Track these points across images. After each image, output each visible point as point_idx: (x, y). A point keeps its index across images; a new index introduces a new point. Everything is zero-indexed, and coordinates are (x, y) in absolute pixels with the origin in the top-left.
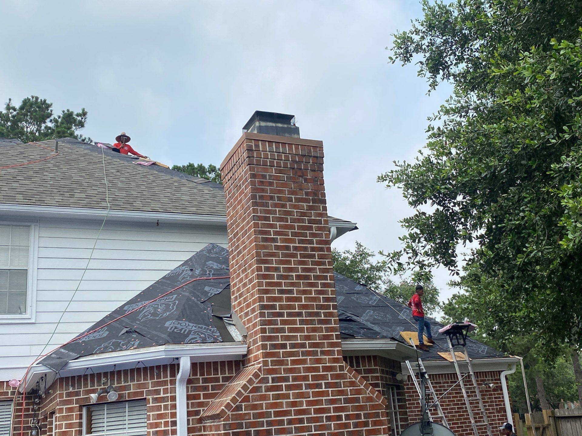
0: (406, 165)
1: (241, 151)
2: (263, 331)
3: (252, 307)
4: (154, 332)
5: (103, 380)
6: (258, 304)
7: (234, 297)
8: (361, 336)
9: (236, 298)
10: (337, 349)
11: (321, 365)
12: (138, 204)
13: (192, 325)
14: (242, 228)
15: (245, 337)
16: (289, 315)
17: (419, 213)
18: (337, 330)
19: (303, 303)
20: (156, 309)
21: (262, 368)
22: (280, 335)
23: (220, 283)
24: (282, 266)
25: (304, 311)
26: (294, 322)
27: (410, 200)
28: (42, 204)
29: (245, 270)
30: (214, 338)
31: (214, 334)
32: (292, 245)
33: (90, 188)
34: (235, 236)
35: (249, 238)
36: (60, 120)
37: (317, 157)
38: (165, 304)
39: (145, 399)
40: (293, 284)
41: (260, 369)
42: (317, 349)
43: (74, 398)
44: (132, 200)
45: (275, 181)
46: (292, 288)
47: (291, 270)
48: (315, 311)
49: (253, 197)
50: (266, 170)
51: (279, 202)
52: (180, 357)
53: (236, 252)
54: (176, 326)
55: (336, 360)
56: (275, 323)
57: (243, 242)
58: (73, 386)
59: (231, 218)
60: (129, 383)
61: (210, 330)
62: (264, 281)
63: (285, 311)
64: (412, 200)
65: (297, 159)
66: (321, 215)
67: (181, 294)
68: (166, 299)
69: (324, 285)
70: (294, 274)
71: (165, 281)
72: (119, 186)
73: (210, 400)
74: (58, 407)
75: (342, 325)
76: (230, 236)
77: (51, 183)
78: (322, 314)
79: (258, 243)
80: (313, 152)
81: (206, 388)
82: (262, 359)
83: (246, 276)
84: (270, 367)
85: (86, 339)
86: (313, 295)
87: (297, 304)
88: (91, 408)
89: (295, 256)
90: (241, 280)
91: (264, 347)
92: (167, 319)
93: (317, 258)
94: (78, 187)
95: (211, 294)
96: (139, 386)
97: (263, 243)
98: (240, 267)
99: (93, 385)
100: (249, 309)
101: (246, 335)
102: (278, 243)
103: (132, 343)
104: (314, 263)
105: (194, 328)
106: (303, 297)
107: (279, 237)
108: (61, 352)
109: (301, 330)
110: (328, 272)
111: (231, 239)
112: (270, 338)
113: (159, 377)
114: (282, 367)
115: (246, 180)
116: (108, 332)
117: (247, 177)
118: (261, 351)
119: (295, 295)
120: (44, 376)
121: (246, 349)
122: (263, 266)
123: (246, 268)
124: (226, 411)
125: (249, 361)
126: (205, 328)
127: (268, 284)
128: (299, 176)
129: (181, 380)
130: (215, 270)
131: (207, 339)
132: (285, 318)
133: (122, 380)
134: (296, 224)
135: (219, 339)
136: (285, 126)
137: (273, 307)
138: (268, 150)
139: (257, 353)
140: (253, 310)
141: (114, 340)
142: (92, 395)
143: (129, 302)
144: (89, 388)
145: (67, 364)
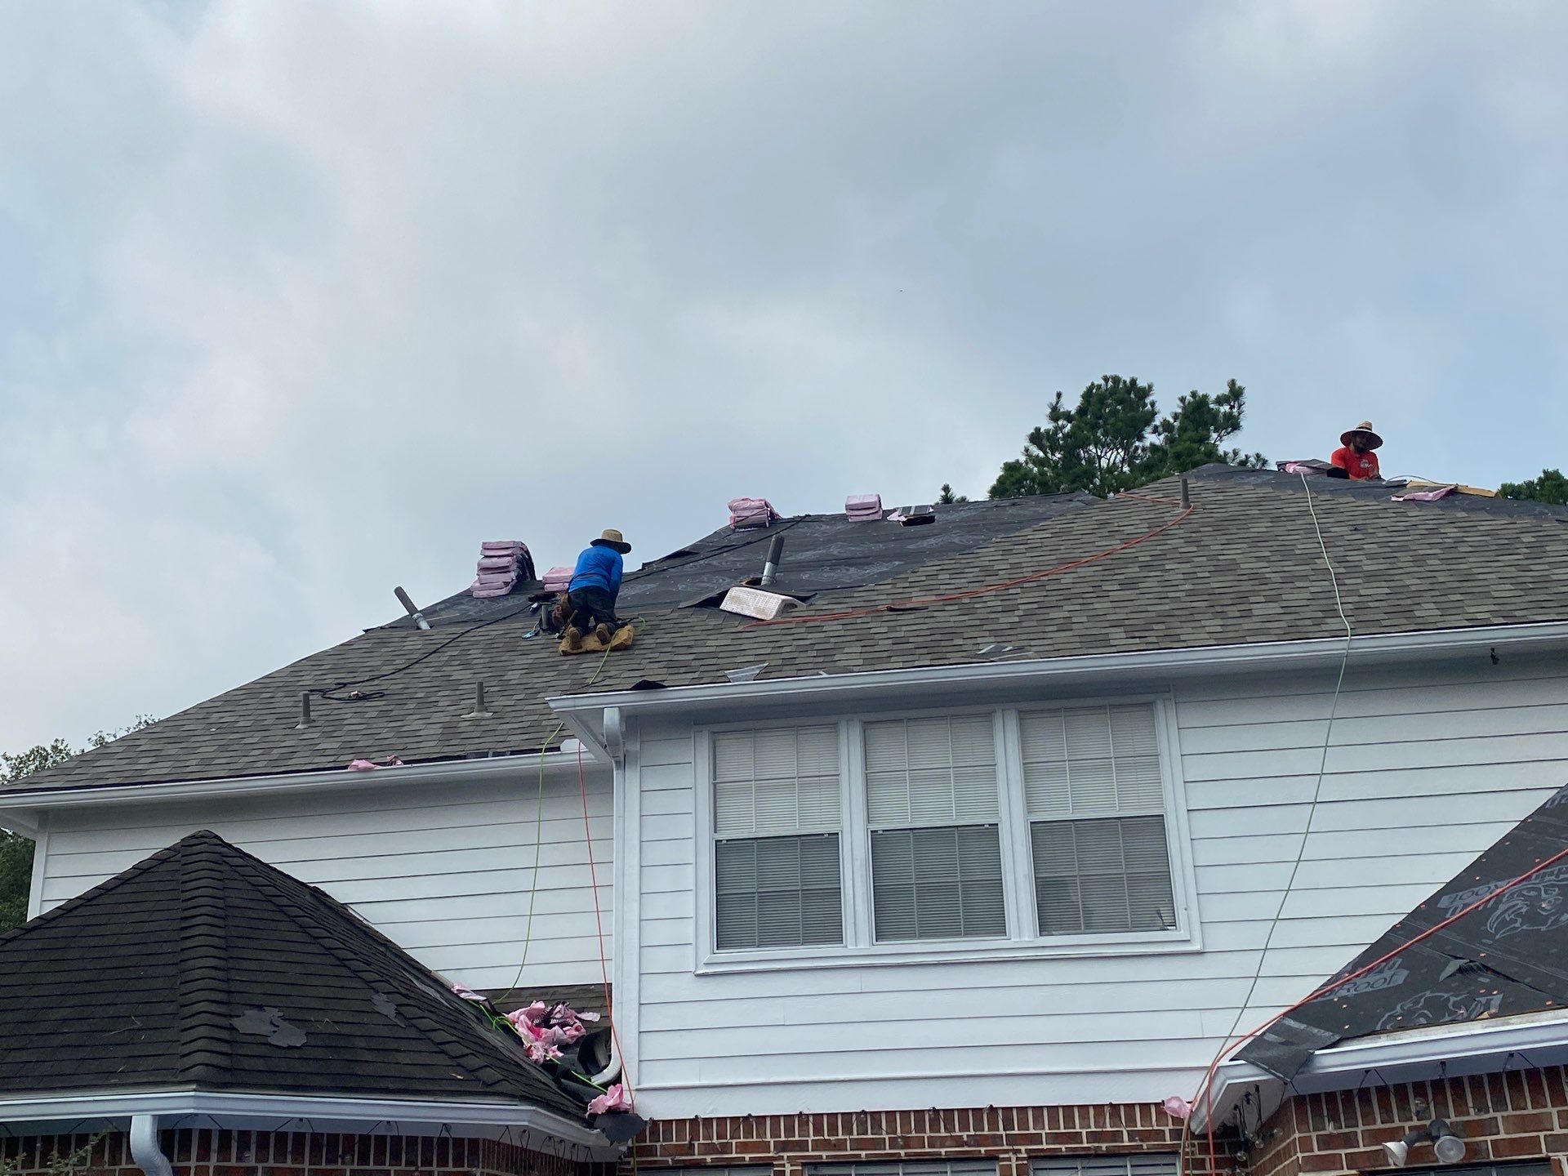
5: (1415, 1103)
20: (1533, 901)
28: (1175, 645)
33: (1290, 585)
39: (1548, 1159)
43: (1343, 1152)
58: (1334, 1118)
60: (1492, 1114)
71: (1544, 819)
72: (1365, 568)
77: (1187, 587)
85: (1349, 990)
94: (1256, 588)
96: (1522, 1123)
99: (1387, 1117)
103: (1483, 1000)
108: (1289, 1028)
116: (1406, 973)
120: (1251, 1092)
133: (1470, 1104)
141: (1428, 994)
142: (1390, 1145)
143: (1454, 887)
144: (1379, 1125)
145: (1309, 1059)
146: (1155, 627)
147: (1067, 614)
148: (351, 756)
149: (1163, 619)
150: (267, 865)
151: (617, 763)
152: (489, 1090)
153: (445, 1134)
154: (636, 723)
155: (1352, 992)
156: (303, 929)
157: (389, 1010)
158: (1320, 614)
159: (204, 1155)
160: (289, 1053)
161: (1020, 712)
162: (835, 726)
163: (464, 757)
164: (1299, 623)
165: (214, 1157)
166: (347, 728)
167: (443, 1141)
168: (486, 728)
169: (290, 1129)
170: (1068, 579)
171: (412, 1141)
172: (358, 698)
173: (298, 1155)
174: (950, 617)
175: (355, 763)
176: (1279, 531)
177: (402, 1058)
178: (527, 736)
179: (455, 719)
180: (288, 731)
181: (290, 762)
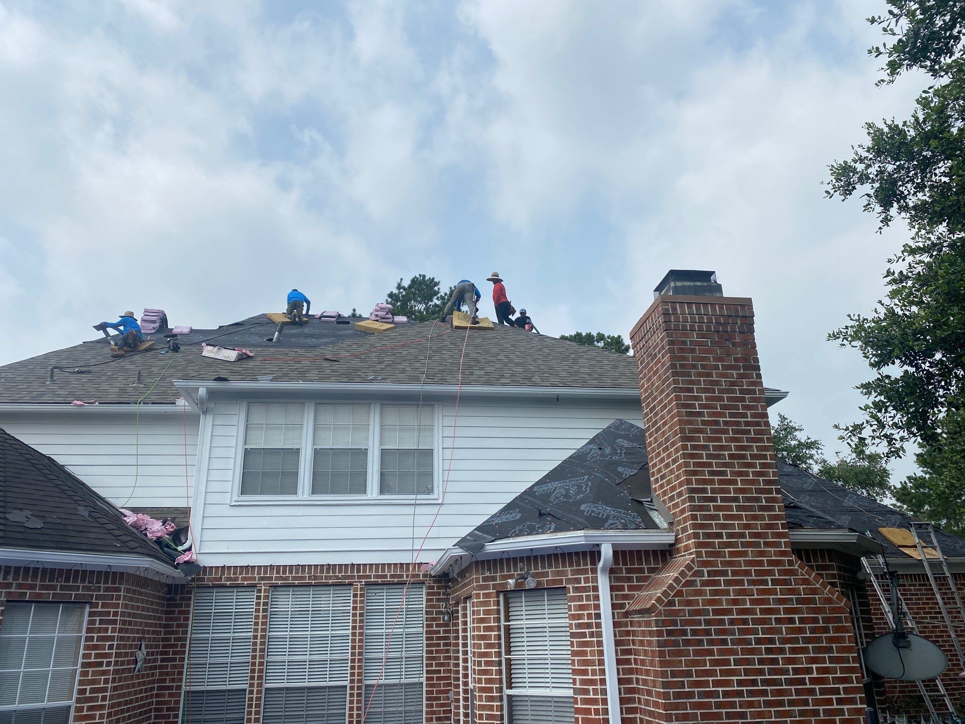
0: (862, 319)
1: (655, 316)
2: (694, 517)
3: (678, 491)
4: (570, 515)
5: (520, 565)
6: (686, 487)
7: (653, 478)
8: (810, 526)
9: (657, 481)
10: (784, 540)
11: (765, 559)
12: (537, 379)
13: (609, 509)
14: (661, 401)
15: (671, 524)
16: (723, 499)
17: (882, 376)
18: (783, 518)
19: (739, 486)
20: (568, 490)
21: (695, 560)
22: (713, 522)
23: (634, 463)
24: (711, 444)
25: (741, 496)
26: (730, 508)
27: (872, 361)
29: (667, 448)
30: (636, 524)
31: (635, 519)
32: (721, 419)
34: (651, 410)
35: (669, 412)
36: (446, 297)
37: (746, 317)
38: (577, 485)
39: (565, 587)
40: (725, 465)
41: (693, 561)
42: (759, 540)
43: (491, 583)
44: (530, 375)
45: (697, 347)
46: (725, 469)
47: (722, 448)
48: (755, 495)
49: (673, 366)
50: (686, 336)
51: (702, 371)
52: (601, 544)
53: (654, 429)
54: (593, 509)
55: (783, 553)
56: (708, 509)
57: (662, 417)
58: (489, 570)
59: (646, 391)
60: (547, 570)
61: (630, 515)
62: (692, 461)
63: (718, 496)
64: (874, 361)
65: (722, 321)
66: (754, 384)
67: (592, 475)
68: (577, 480)
69: (763, 465)
70: (726, 453)
71: (572, 460)
73: (635, 593)
74: (475, 592)
75: (789, 512)
76: (646, 411)
77: (449, 361)
78: (763, 500)
79: (681, 418)
80: (741, 310)
81: (630, 579)
82: (694, 550)
83: (669, 456)
84: (705, 559)
85: (498, 521)
86: (751, 477)
87: (731, 487)
88: (508, 596)
89: (726, 432)
90: (662, 460)
91: (696, 536)
92: (581, 502)
93: (753, 434)
95: (626, 475)
96: (558, 573)
97: (687, 418)
98: (660, 445)
99: (509, 570)
100: (675, 493)
101: (673, 522)
102: (705, 417)
103: (548, 526)
104: (749, 440)
105: (612, 512)
106: (739, 479)
107: (705, 411)
108: (476, 535)
109: (739, 518)
110: (768, 451)
111: (647, 414)
112: (702, 526)
113: (578, 564)
114: (719, 559)
115: (663, 348)
116: (520, 515)
117: (663, 345)
118: (693, 540)
119: (729, 477)
120: (459, 559)
121: (674, 538)
122: (689, 444)
123: (667, 446)
124: (658, 605)
125: (678, 551)
126: (624, 513)
127: (696, 465)
128: (726, 340)
129: (603, 570)
130: (626, 448)
131: (629, 525)
132: (719, 503)
133: (540, 566)
134: (725, 395)
135: (641, 525)
136: (705, 284)
137: (704, 491)
138: (687, 312)
139: (688, 542)
140: (680, 494)
141: (528, 523)
142: (509, 581)
143: (538, 483)
144: (506, 573)
145: (483, 546)
146: (438, 375)
147: (404, 367)
148: (73, 399)
149: (440, 373)
150: (27, 445)
151: (203, 412)
152: (132, 551)
153: (109, 570)
154: (213, 395)
155: (500, 521)
156: (45, 475)
157: (86, 514)
158: (498, 377)
160: (35, 531)
161: (381, 404)
162: (303, 403)
163: (129, 403)
164: (491, 379)
166: (71, 385)
167: (107, 573)
168: (140, 391)
169: (32, 566)
170: (405, 353)
171: (92, 572)
172: (78, 372)
173: (35, 577)
174: (356, 363)
175: (75, 402)
176: (485, 343)
177: (91, 536)
178: (160, 397)
179: (126, 386)
180: (41, 385)
181: (42, 399)
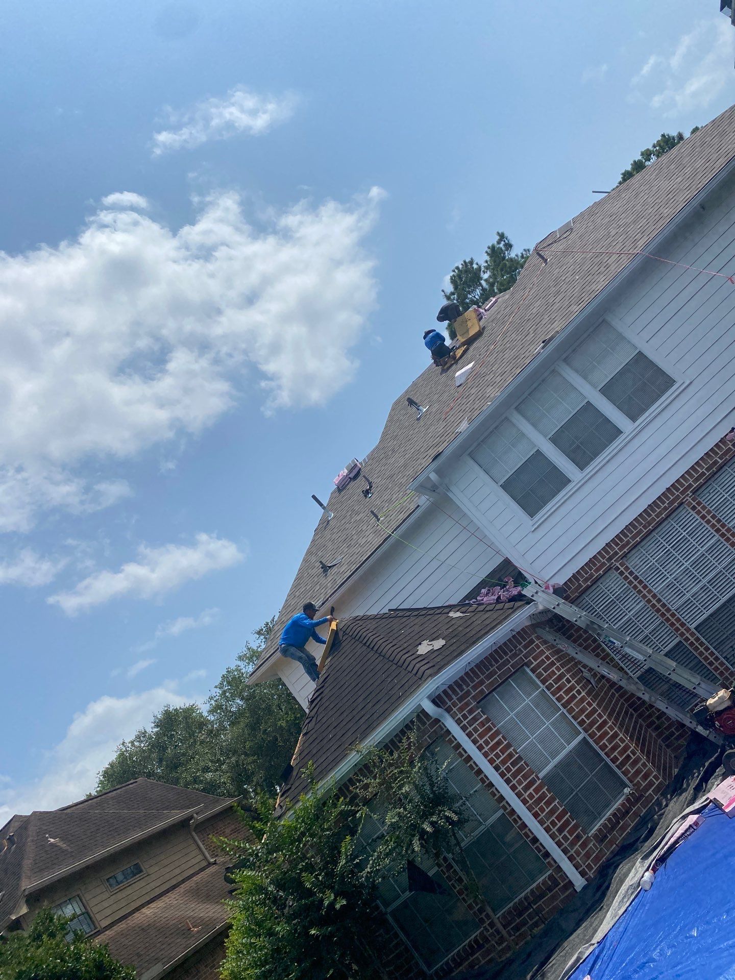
151: (446, 490)
153: (514, 633)
154: (440, 472)
159: (450, 699)
160: (444, 648)
165: (453, 696)
169: (468, 669)
171: (505, 644)
173: (477, 675)
